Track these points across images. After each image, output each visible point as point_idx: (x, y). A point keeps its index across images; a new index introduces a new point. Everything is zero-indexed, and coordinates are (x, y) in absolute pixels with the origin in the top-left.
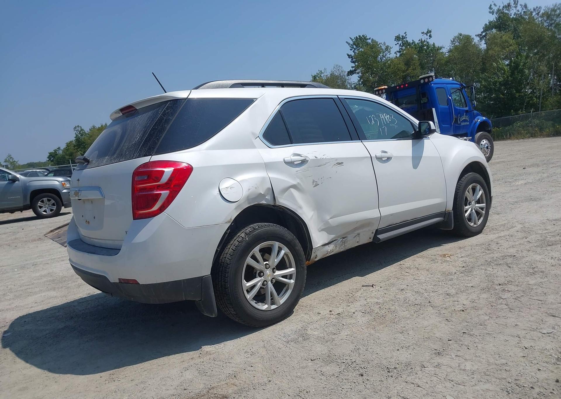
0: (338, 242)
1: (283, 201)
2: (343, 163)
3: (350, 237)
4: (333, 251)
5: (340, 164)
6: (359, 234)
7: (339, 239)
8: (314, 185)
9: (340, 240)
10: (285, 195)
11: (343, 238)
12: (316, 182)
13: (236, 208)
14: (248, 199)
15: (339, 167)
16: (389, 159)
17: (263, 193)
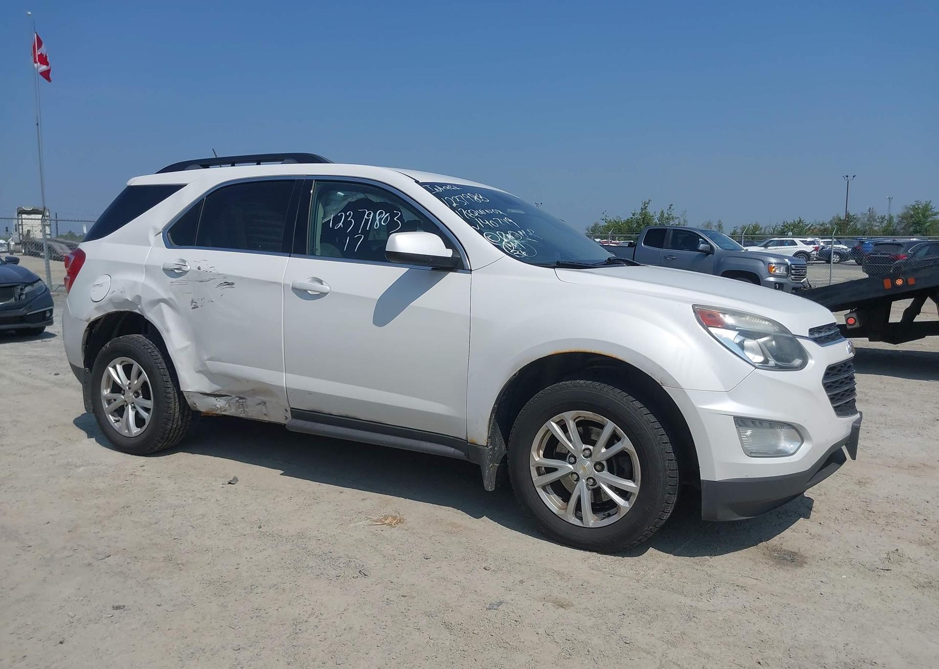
0: (231, 399)
1: (151, 316)
2: (233, 284)
3: (250, 401)
4: (225, 410)
5: (229, 284)
6: (265, 403)
7: (234, 396)
8: (193, 306)
9: (234, 398)
10: (155, 308)
11: (241, 398)
12: (196, 303)
13: (97, 308)
14: (111, 301)
15: (227, 290)
16: (322, 295)
17: (130, 300)
